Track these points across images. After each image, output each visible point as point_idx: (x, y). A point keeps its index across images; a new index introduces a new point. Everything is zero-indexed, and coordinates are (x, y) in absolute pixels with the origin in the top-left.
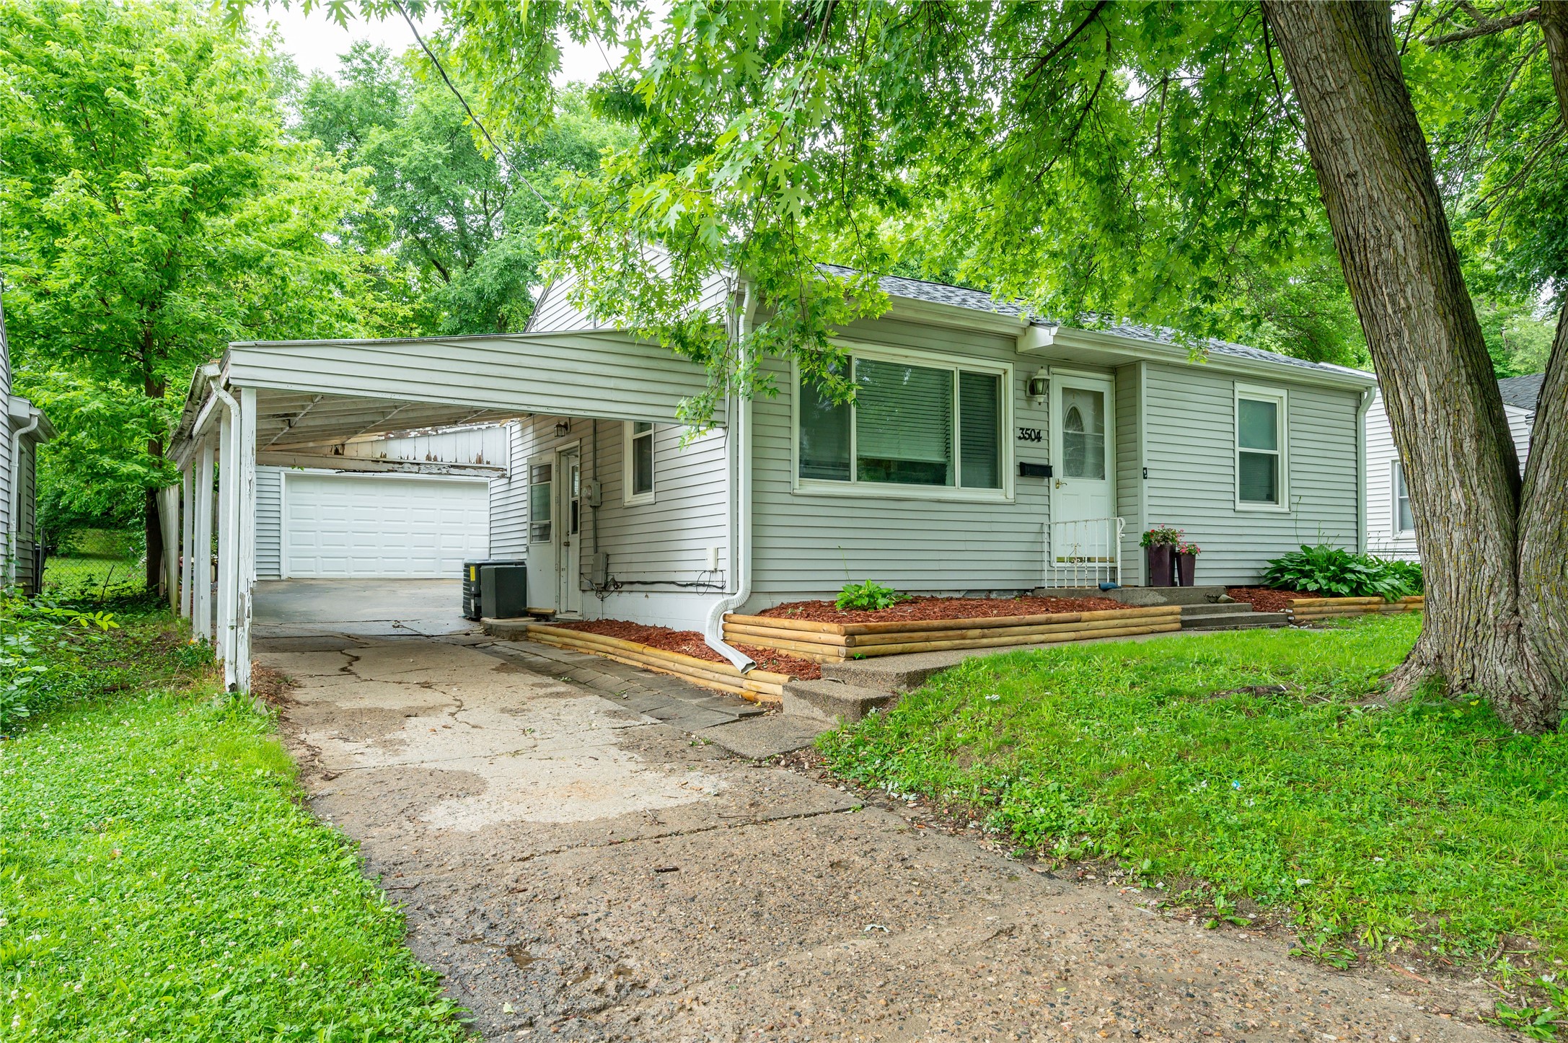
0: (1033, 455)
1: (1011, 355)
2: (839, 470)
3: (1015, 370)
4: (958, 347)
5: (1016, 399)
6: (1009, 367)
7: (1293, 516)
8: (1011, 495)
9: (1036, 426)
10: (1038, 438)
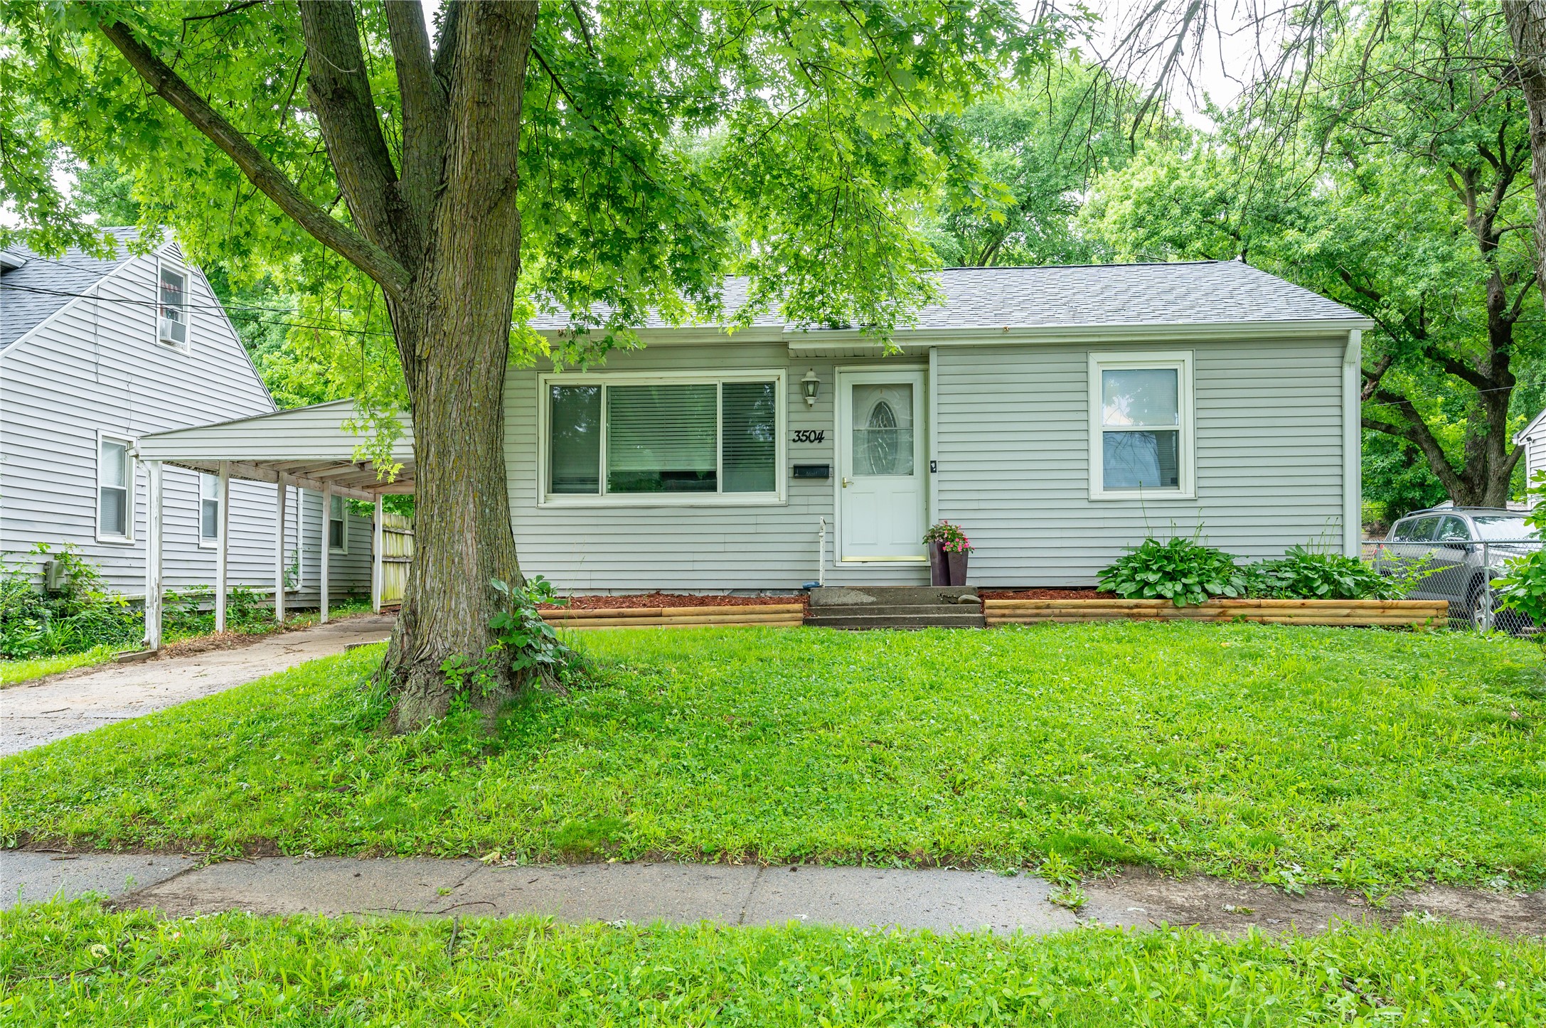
0: (810, 455)
1: (784, 361)
2: (588, 484)
3: (789, 376)
4: (718, 362)
5: (789, 403)
6: (782, 373)
7: (1201, 503)
8: (784, 497)
9: (818, 427)
10: (820, 438)
